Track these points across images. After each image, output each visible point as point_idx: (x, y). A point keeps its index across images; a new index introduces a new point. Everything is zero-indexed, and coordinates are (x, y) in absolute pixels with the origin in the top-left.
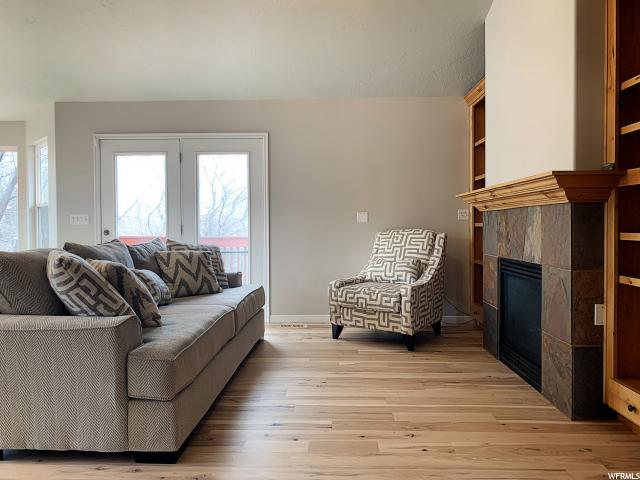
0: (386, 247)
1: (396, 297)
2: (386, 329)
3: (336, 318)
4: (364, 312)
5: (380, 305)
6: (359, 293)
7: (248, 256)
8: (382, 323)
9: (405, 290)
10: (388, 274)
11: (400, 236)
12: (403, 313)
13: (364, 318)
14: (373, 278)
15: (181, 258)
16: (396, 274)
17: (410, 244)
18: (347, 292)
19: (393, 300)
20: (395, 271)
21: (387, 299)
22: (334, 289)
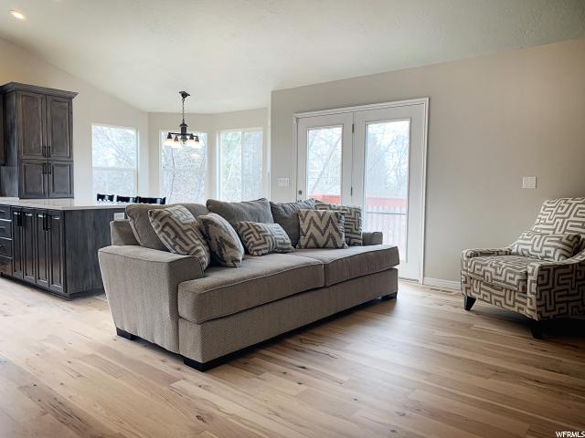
0: (548, 217)
1: (521, 274)
2: (512, 309)
3: (467, 288)
4: (492, 286)
5: (504, 282)
6: (486, 265)
7: (404, 217)
8: (508, 302)
9: (533, 267)
10: (535, 249)
11: (566, 206)
12: (529, 294)
13: (491, 294)
14: (520, 251)
15: (315, 216)
16: (544, 249)
17: (575, 216)
18: (476, 264)
19: (518, 277)
20: (543, 245)
21: (512, 276)
22: (465, 259)
